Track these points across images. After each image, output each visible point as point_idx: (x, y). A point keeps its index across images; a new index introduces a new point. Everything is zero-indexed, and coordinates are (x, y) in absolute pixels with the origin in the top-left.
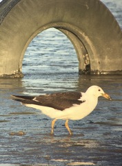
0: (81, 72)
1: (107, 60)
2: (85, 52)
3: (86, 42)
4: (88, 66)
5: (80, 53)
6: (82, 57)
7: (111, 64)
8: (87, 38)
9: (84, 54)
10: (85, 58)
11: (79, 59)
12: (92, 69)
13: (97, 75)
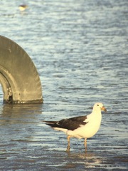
0: (5, 102)
1: (25, 92)
2: (9, 86)
3: (9, 78)
4: (11, 97)
5: (5, 87)
6: (6, 90)
7: (28, 95)
8: (10, 75)
9: (8, 88)
10: (9, 91)
11: (4, 92)
12: (14, 99)
13: (17, 104)
